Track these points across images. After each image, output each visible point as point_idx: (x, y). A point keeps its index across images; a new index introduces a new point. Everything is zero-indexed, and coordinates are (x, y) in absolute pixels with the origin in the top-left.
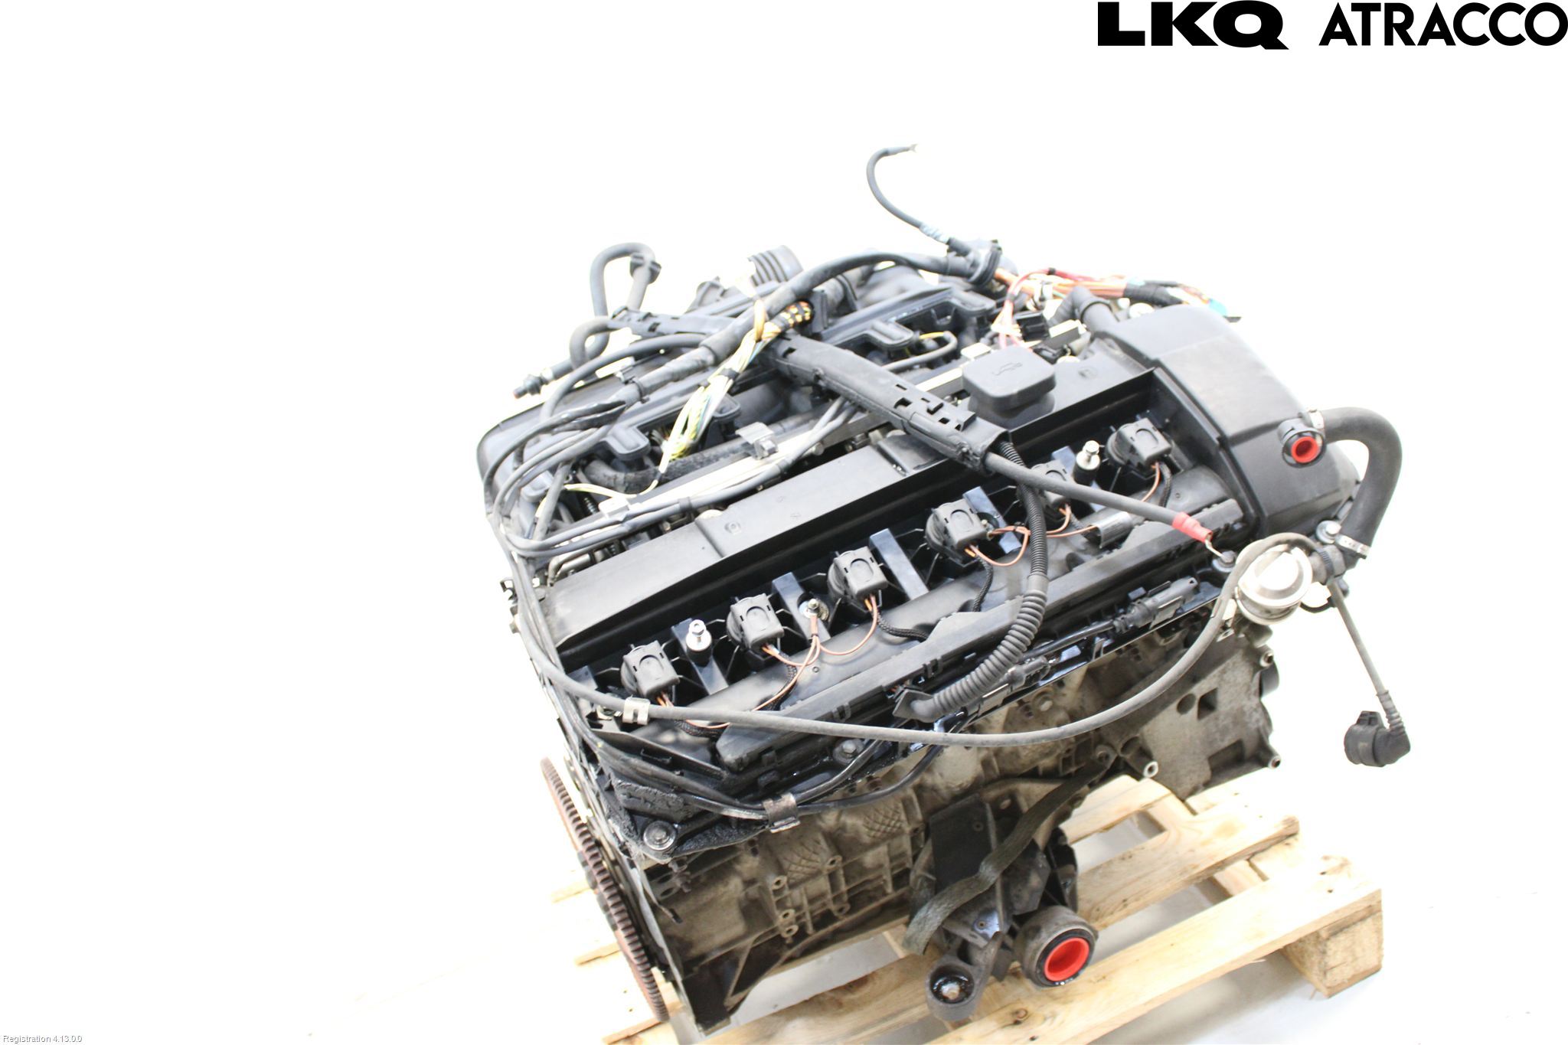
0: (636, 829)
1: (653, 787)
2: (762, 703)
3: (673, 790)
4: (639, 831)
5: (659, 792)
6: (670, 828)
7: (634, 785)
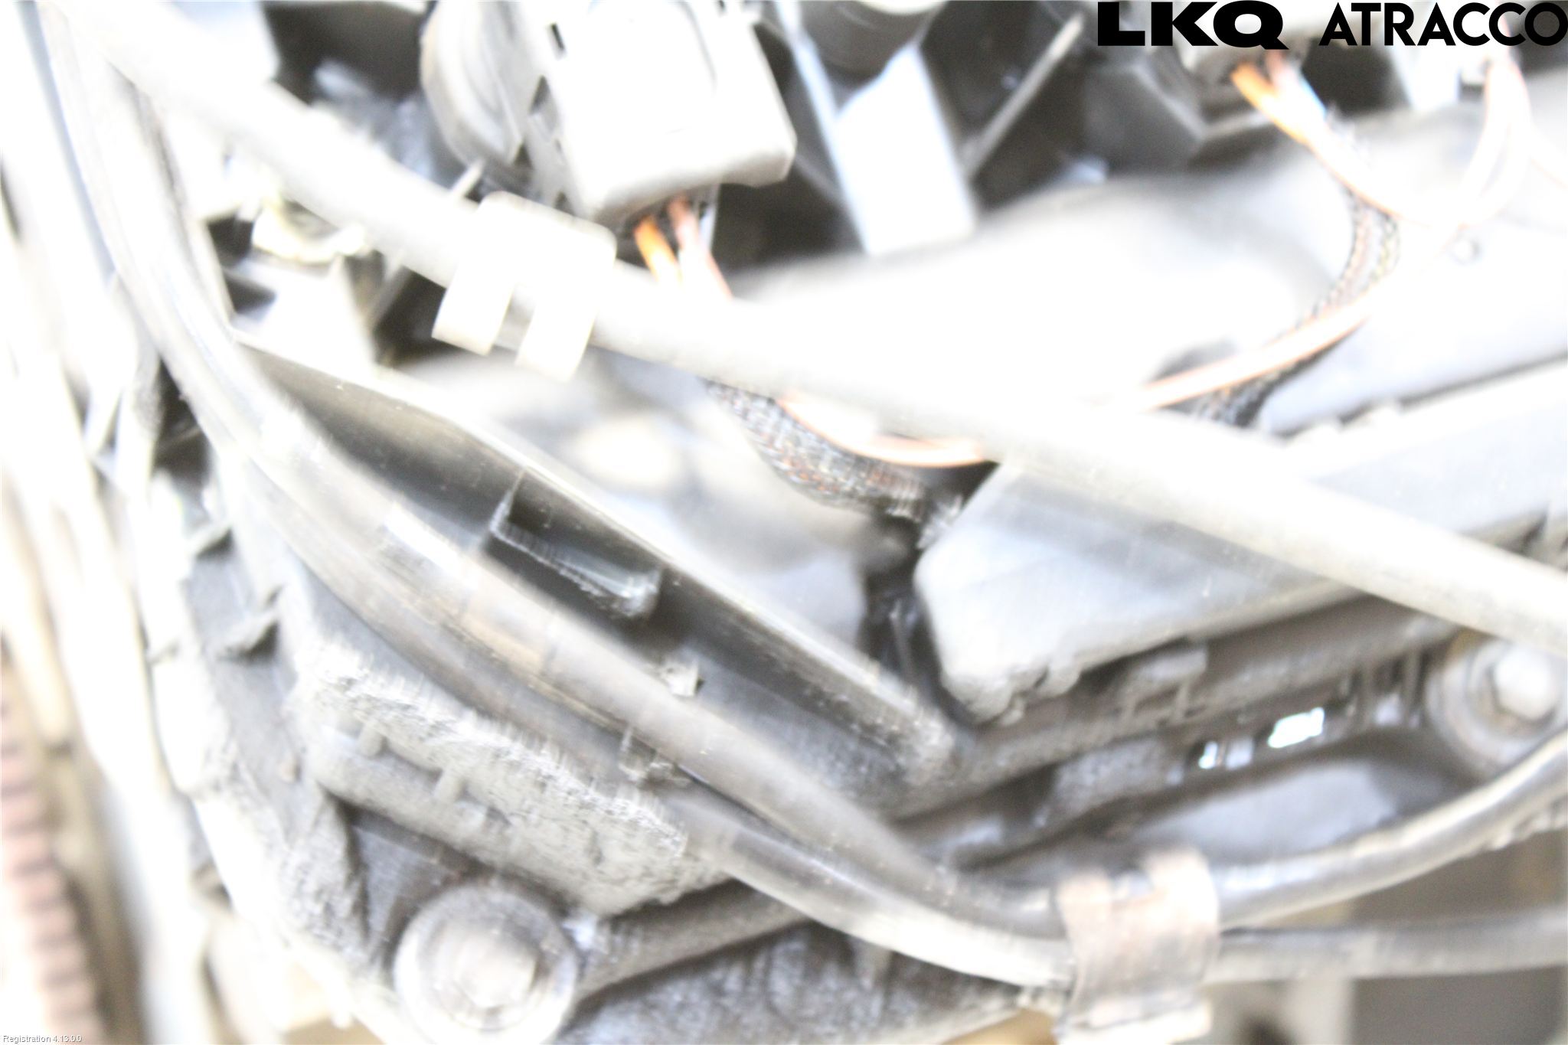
0: (362, 907)
1: (533, 736)
2: (1174, 369)
3: (636, 774)
4: (380, 918)
5: (566, 779)
6: (551, 943)
7: (433, 707)
